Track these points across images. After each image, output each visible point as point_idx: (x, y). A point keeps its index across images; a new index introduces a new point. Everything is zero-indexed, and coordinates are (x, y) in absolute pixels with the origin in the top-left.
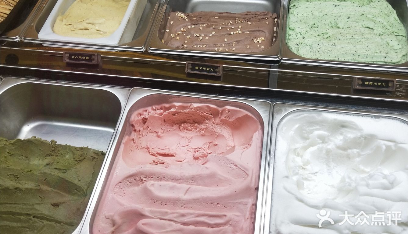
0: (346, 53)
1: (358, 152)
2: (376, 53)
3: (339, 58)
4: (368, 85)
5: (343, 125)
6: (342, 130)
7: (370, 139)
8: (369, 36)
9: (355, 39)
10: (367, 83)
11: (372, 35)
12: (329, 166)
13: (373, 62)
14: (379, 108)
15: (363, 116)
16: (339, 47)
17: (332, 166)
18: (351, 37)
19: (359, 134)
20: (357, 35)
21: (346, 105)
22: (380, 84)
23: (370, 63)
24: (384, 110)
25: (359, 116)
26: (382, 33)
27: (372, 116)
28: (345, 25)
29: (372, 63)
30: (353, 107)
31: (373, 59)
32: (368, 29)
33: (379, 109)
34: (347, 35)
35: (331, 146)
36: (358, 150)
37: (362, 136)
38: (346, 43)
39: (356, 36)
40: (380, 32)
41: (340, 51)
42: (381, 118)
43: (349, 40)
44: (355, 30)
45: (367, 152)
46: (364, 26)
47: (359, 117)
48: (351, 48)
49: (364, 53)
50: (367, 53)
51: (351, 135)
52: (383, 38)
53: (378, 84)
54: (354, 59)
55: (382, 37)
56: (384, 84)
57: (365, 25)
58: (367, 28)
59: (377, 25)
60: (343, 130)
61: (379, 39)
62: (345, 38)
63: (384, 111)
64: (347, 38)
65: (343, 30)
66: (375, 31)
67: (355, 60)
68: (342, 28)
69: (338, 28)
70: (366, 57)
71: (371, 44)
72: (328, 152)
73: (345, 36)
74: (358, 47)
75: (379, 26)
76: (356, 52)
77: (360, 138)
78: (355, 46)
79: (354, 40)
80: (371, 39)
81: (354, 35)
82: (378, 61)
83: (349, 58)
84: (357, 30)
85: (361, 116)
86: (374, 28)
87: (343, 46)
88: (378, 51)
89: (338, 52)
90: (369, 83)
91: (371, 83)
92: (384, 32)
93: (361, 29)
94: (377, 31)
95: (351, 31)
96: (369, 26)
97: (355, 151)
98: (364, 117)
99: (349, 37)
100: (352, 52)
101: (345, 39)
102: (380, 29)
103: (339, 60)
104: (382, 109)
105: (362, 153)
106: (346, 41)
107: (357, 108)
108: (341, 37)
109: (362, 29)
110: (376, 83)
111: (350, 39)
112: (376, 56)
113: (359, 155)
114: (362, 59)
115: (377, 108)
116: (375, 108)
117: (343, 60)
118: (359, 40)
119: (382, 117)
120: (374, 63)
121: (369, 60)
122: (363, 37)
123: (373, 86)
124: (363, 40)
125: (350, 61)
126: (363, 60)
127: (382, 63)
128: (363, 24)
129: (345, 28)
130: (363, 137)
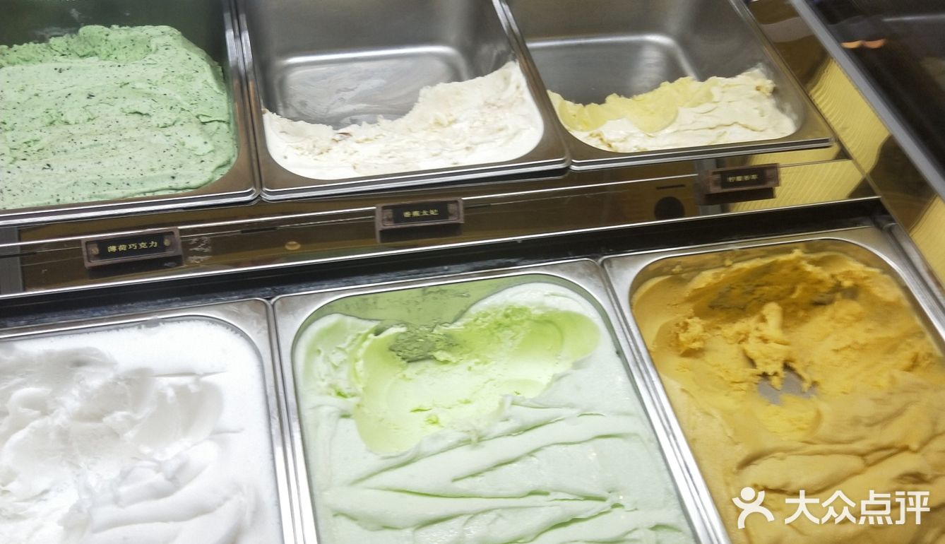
0: (75, 183)
1: (127, 417)
2: (152, 170)
3: (59, 198)
4: (118, 254)
5: (78, 362)
6: (79, 373)
7: (138, 380)
8: (135, 134)
9: (103, 146)
10: (113, 249)
11: (143, 130)
12: (78, 467)
13: (144, 193)
14: (159, 301)
15: (117, 328)
16: (62, 171)
17: (82, 464)
18: (93, 143)
19: (111, 376)
20: (107, 136)
21: (79, 311)
22: (143, 245)
23: (137, 196)
24: (171, 302)
25: (109, 330)
26: (170, 122)
27: (139, 325)
28: (81, 115)
29: (142, 196)
30: (94, 311)
31: (144, 187)
32: (137, 117)
33: (159, 304)
34: (83, 140)
35: (60, 418)
36: (124, 413)
37: (117, 378)
38: (78, 158)
39: (103, 139)
40: (166, 119)
41: (63, 180)
42: (161, 324)
43: (88, 149)
44: (106, 124)
45: (146, 411)
46: (128, 111)
47: (110, 332)
48: (90, 169)
49: (121, 177)
50: (128, 173)
51: (95, 380)
52: (168, 133)
53: (138, 246)
54: (97, 193)
55: (167, 131)
56: (154, 244)
57: (128, 107)
58: (136, 115)
59: (157, 106)
60: (82, 371)
61: (160, 138)
62: (79, 146)
63: (170, 306)
64: (82, 145)
65: (78, 126)
66: (154, 121)
67: (99, 196)
68: (76, 123)
69: (67, 123)
70: (125, 186)
71: (139, 152)
72: (63, 434)
73: (78, 143)
74: (107, 163)
75: (164, 107)
76: (99, 177)
77: (115, 384)
78: (100, 163)
79: (100, 148)
80: (142, 139)
81: (99, 136)
82: (153, 189)
83: (83, 195)
84: (109, 123)
85: (115, 329)
86: (151, 113)
87: (70, 166)
88: (157, 166)
89: (58, 183)
90: (117, 248)
91: (122, 247)
92: (174, 118)
93: (119, 119)
94: (158, 118)
95: (97, 127)
96: (137, 110)
97: (119, 415)
98: (121, 330)
99: (87, 142)
100: (90, 178)
101: (79, 148)
102: (166, 112)
103: (61, 203)
104: (164, 303)
105: (138, 417)
106: (80, 153)
107: (106, 312)
108: (67, 146)
109: (123, 119)
110: (133, 246)
111: (91, 146)
112: (150, 179)
113: (132, 423)
114: (118, 191)
115: (154, 302)
116: (149, 303)
117: (69, 200)
118: (113, 146)
119: (164, 321)
120: (148, 195)
121: (133, 191)
122: (121, 138)
123: (129, 252)
124: (121, 145)
125: (88, 201)
126: (117, 194)
127: (167, 193)
128: (124, 106)
129: (81, 122)
130: (121, 380)
